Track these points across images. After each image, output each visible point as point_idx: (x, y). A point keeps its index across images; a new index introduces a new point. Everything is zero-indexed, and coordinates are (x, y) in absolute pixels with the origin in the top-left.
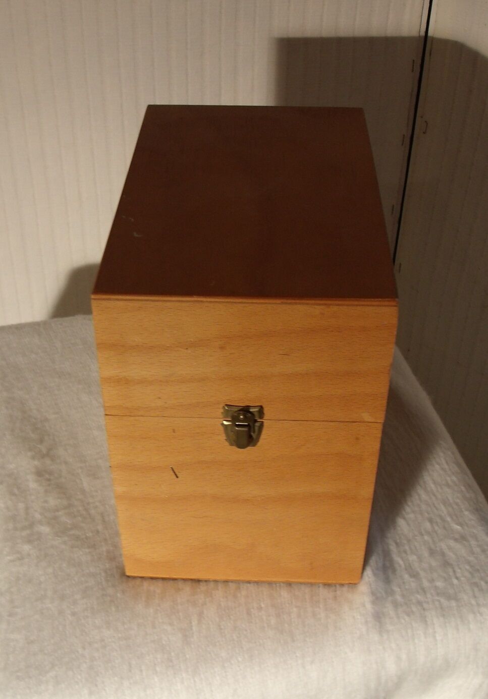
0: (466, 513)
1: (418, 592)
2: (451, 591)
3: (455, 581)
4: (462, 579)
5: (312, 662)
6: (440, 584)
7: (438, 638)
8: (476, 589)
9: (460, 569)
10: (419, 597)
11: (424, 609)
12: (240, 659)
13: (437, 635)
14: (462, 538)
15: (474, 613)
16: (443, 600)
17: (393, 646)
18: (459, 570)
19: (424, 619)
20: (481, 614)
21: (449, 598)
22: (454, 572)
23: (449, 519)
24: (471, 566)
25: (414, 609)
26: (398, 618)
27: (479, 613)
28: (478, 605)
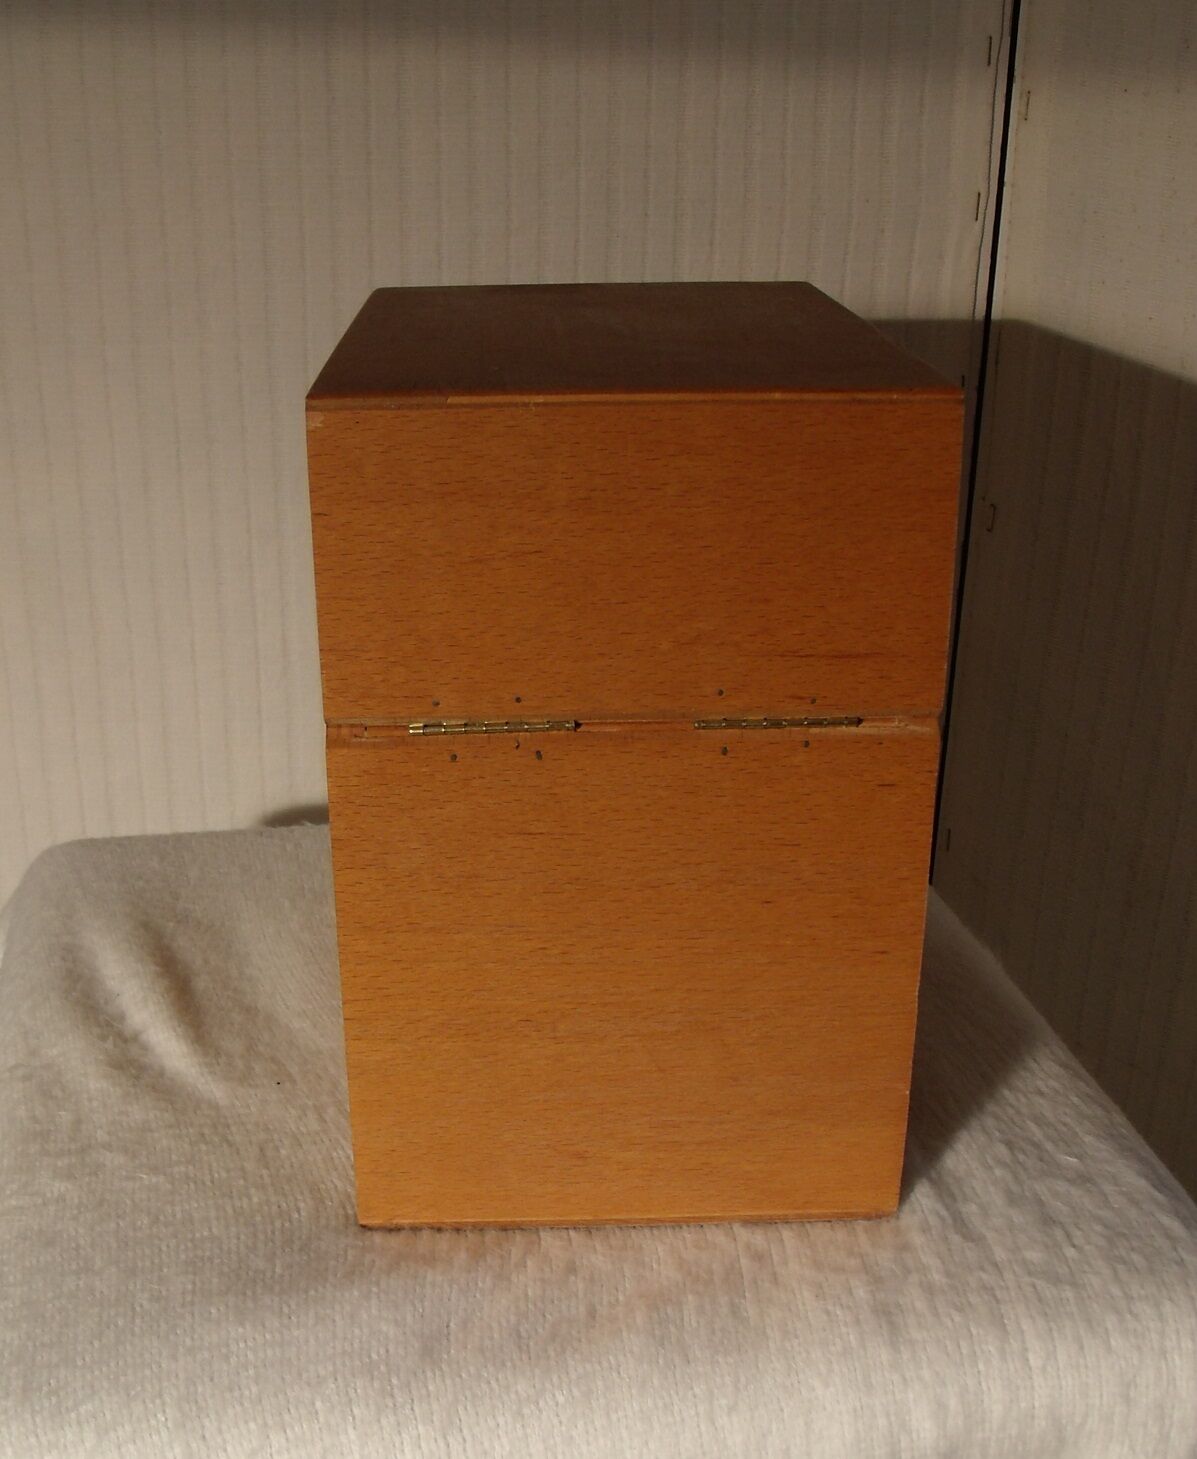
0: (1088, 1139)
1: (982, 1269)
2: (1063, 1270)
3: (1070, 1252)
4: (1087, 1248)
5: (732, 1409)
6: (1034, 1255)
7: (1035, 1361)
8: (1120, 1268)
9: (1080, 1229)
10: (984, 1276)
11: (998, 1301)
12: (561, 1399)
13: (1031, 1357)
14: (1083, 1179)
15: (1118, 1312)
16: (1041, 1284)
17: (926, 1374)
18: (1079, 1233)
19: (999, 1323)
20: (1136, 1316)
21: (1056, 1280)
22: (1068, 1236)
23: (1049, 1146)
24: (1106, 1226)
25: (974, 1299)
26: (936, 1315)
27: (1131, 1312)
28: (1129, 1298)
